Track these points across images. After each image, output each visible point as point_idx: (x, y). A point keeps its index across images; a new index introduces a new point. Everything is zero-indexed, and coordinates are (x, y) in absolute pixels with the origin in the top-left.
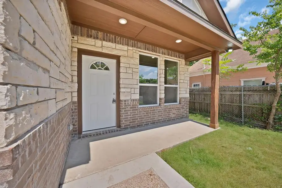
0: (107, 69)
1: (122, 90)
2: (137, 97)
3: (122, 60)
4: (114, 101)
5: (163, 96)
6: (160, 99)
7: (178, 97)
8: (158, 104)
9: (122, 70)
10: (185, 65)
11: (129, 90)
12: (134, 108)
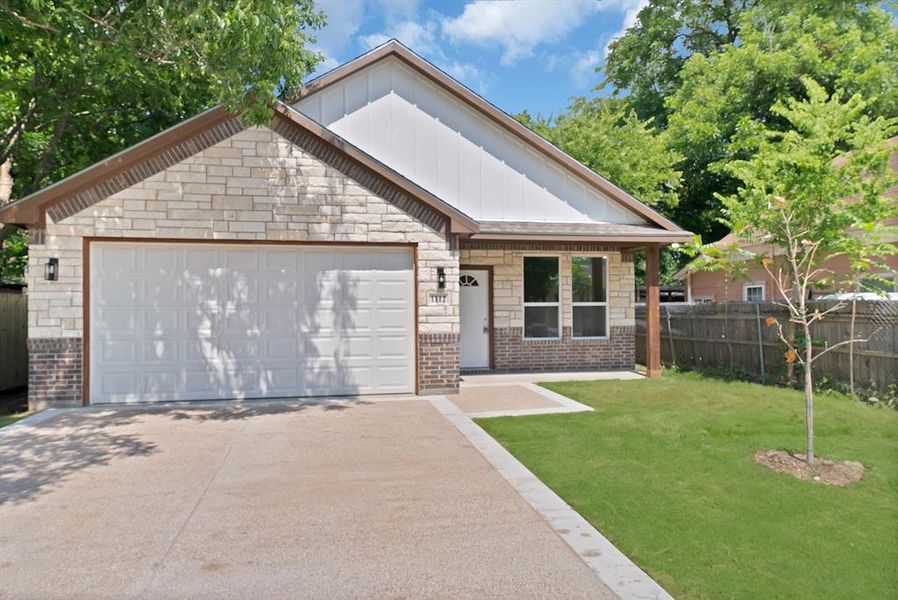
0: (475, 284)
1: (496, 314)
2: (521, 323)
3: (496, 271)
4: (485, 329)
5: (569, 323)
6: (564, 328)
7: (608, 325)
8: (560, 338)
9: (496, 285)
10: (623, 260)
11: (507, 314)
12: (515, 340)
